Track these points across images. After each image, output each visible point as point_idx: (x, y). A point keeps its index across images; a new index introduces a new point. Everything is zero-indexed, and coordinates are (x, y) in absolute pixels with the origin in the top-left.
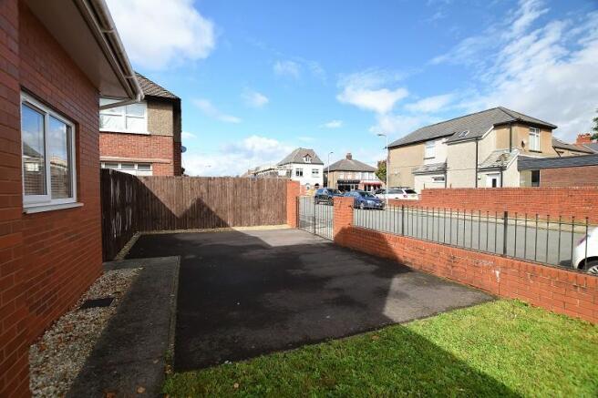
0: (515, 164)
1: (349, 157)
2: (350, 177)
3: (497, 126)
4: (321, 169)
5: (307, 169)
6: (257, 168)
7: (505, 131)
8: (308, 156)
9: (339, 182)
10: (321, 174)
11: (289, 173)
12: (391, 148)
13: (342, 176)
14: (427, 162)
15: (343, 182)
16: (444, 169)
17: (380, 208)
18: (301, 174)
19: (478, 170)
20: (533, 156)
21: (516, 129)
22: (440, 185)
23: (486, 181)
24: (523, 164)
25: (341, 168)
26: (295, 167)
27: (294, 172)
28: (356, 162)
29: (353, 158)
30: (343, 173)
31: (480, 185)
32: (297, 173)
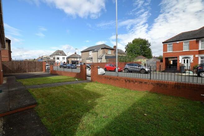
0: (105, 57)
1: (76, 53)
2: (75, 60)
3: (102, 49)
4: (66, 57)
5: (61, 57)
6: (42, 57)
7: (103, 50)
8: (61, 53)
9: (72, 61)
10: (66, 59)
11: (54, 58)
12: (82, 52)
13: (73, 59)
14: (90, 56)
15: (73, 61)
16: (92, 59)
17: (76, 68)
18: (59, 59)
19: (98, 59)
20: (109, 56)
21: (105, 49)
22: (91, 62)
23: (99, 61)
24: (106, 58)
25: (72, 57)
26: (56, 57)
27: (56, 58)
28: (78, 55)
29: (77, 54)
30: (73, 58)
31: (98, 62)
32: (57, 58)
